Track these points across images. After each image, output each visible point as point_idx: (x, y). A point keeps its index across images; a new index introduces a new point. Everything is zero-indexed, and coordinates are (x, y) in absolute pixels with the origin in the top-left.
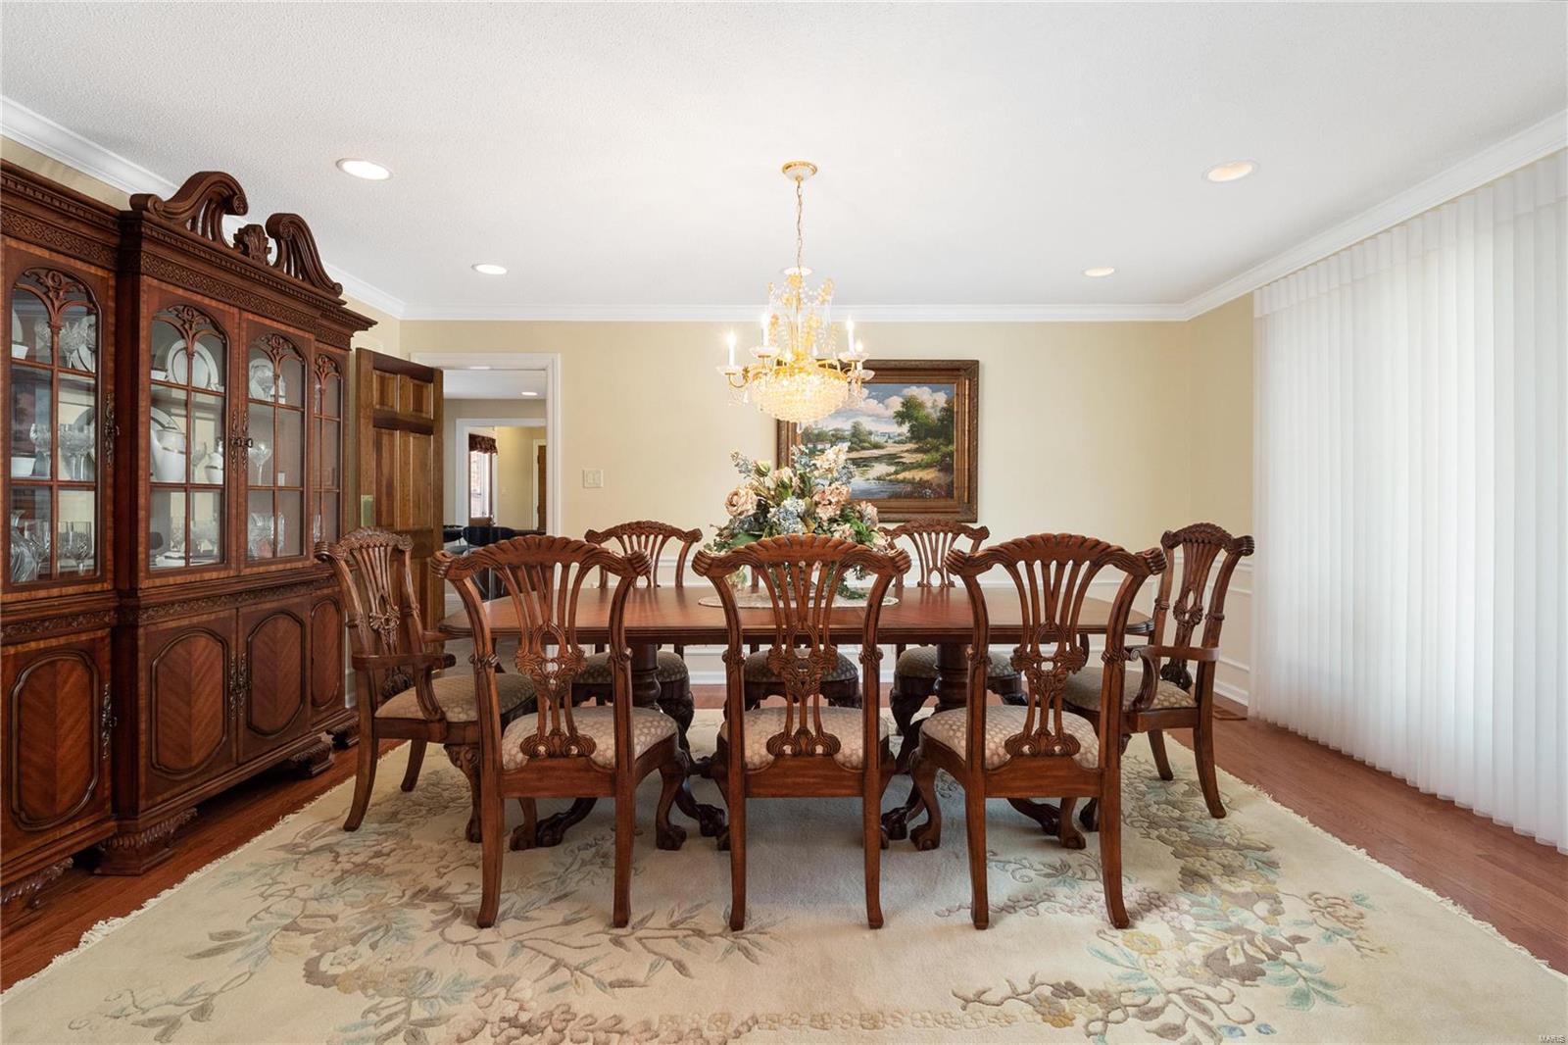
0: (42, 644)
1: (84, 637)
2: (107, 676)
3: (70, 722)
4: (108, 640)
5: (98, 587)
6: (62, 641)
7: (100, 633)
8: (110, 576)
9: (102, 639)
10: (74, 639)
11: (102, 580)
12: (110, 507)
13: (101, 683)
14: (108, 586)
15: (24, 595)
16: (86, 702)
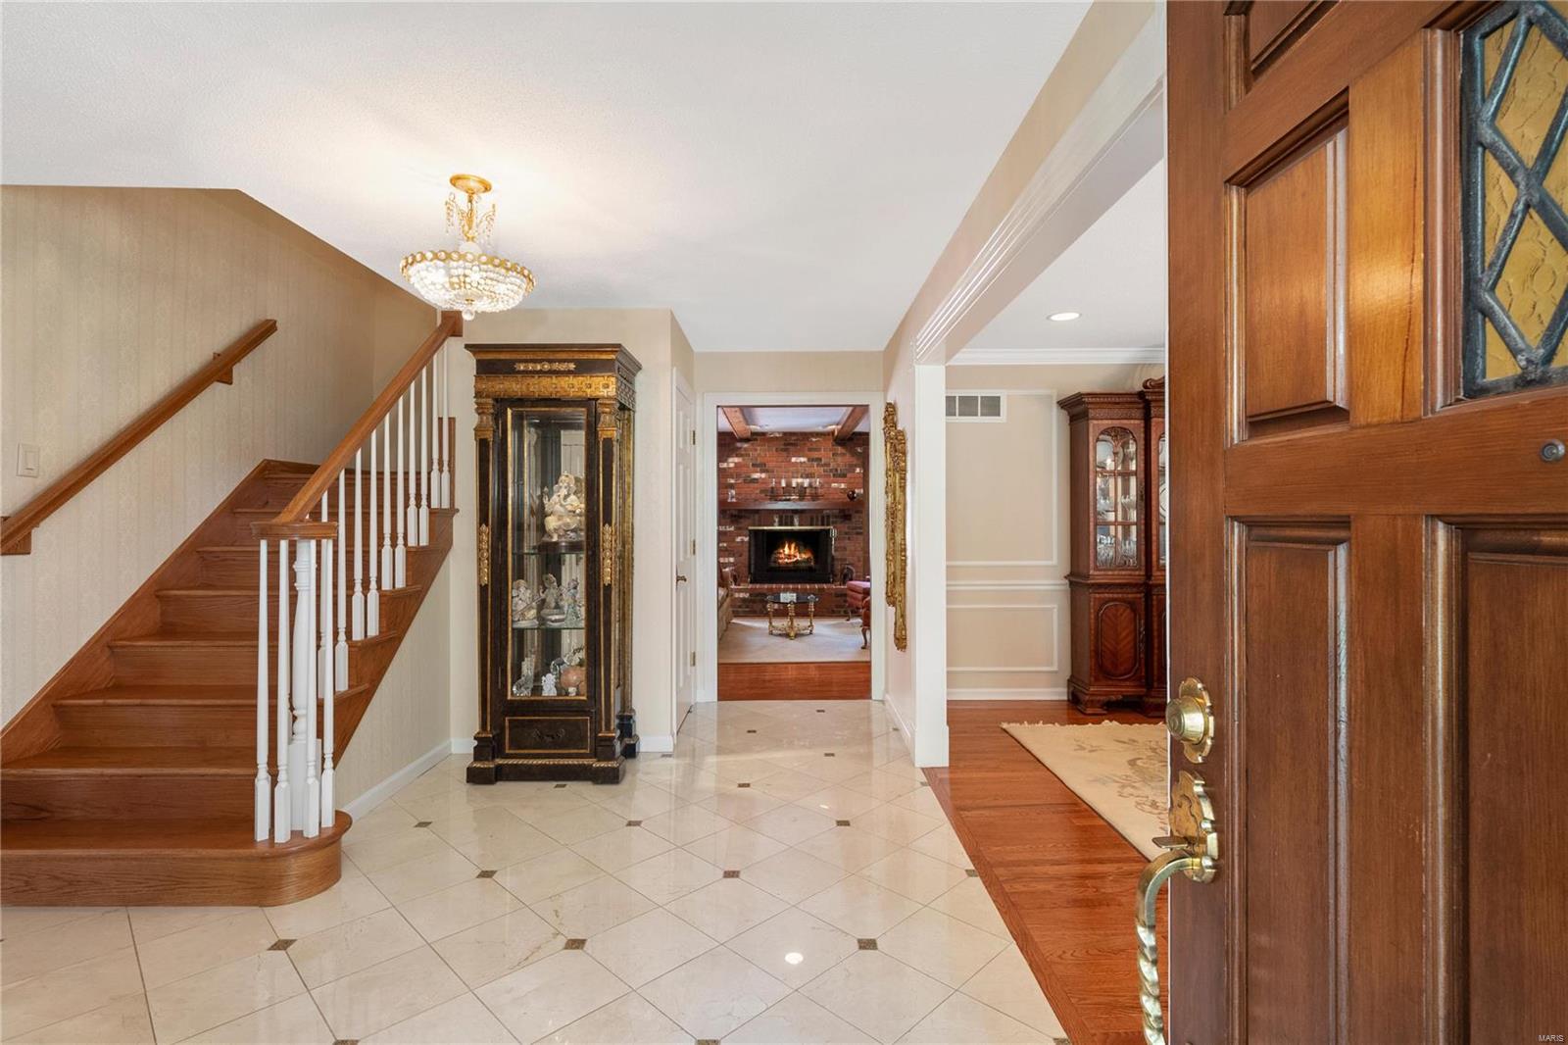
0: (1111, 595)
1: (1130, 596)
2: (1143, 616)
3: (1124, 634)
4: (1143, 599)
5: (1137, 573)
6: (1120, 596)
7: (1139, 595)
8: (1143, 568)
9: (1140, 598)
10: (1125, 596)
11: (1140, 569)
12: (1143, 535)
13: (1140, 620)
14: (1143, 573)
15: (1102, 573)
16: (1132, 627)
